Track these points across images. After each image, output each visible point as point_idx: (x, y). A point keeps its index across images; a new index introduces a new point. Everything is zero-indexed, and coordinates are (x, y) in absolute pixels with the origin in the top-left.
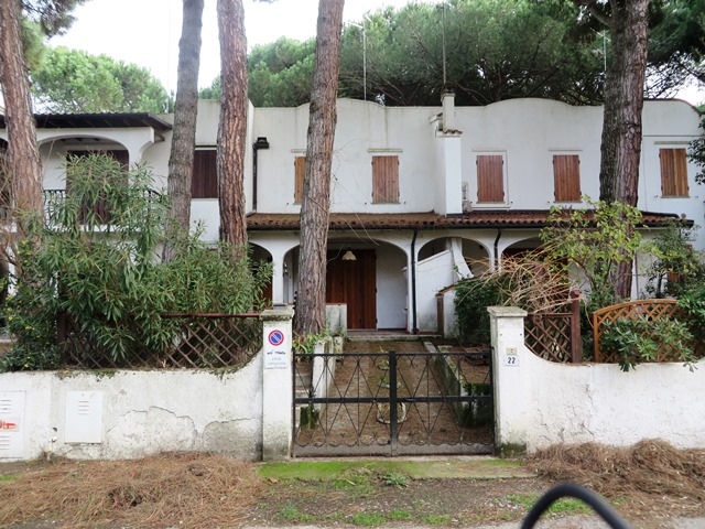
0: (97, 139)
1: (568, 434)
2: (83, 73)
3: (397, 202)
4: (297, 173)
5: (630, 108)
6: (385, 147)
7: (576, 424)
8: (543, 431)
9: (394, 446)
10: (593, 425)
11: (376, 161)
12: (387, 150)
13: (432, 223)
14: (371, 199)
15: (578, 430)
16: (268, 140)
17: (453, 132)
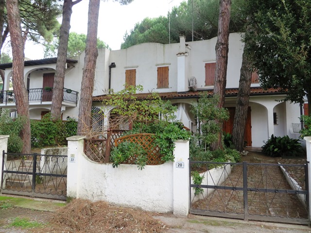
0: (47, 69)
1: (96, 195)
2: (71, 43)
3: (167, 87)
4: (126, 77)
5: (221, 35)
6: (163, 63)
7: (99, 191)
8: (85, 193)
9: (33, 193)
10: (106, 192)
11: (159, 69)
12: (164, 64)
13: (165, 97)
14: (156, 87)
15: (100, 194)
16: (115, 64)
17: (181, 54)
